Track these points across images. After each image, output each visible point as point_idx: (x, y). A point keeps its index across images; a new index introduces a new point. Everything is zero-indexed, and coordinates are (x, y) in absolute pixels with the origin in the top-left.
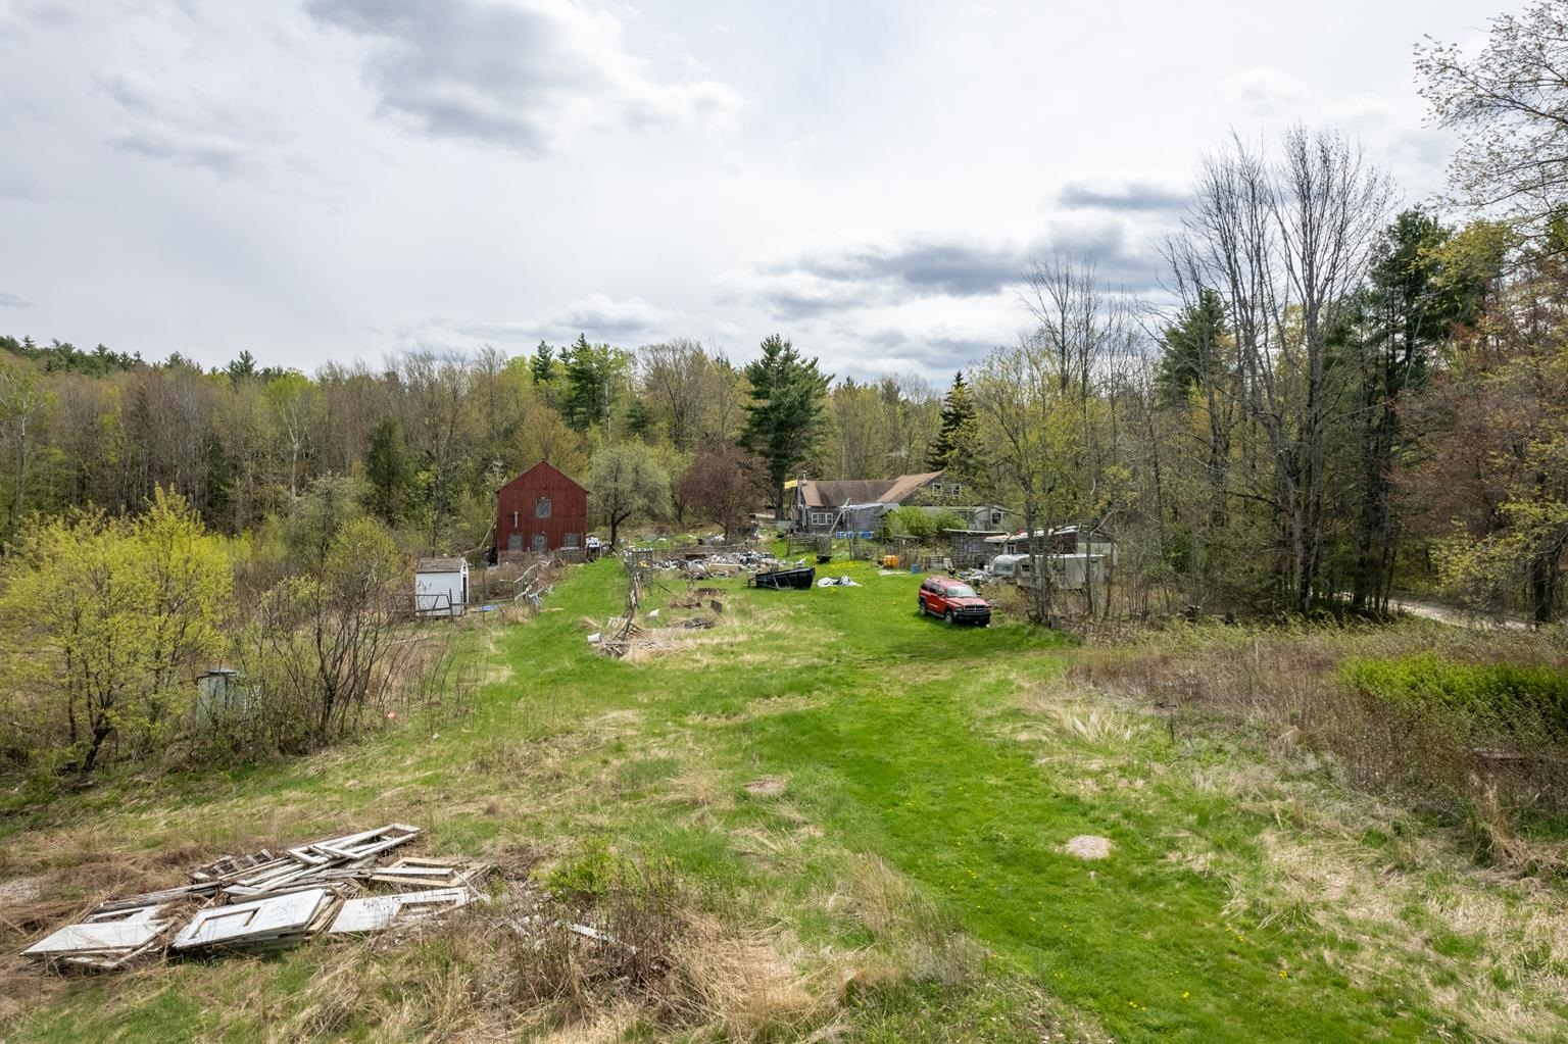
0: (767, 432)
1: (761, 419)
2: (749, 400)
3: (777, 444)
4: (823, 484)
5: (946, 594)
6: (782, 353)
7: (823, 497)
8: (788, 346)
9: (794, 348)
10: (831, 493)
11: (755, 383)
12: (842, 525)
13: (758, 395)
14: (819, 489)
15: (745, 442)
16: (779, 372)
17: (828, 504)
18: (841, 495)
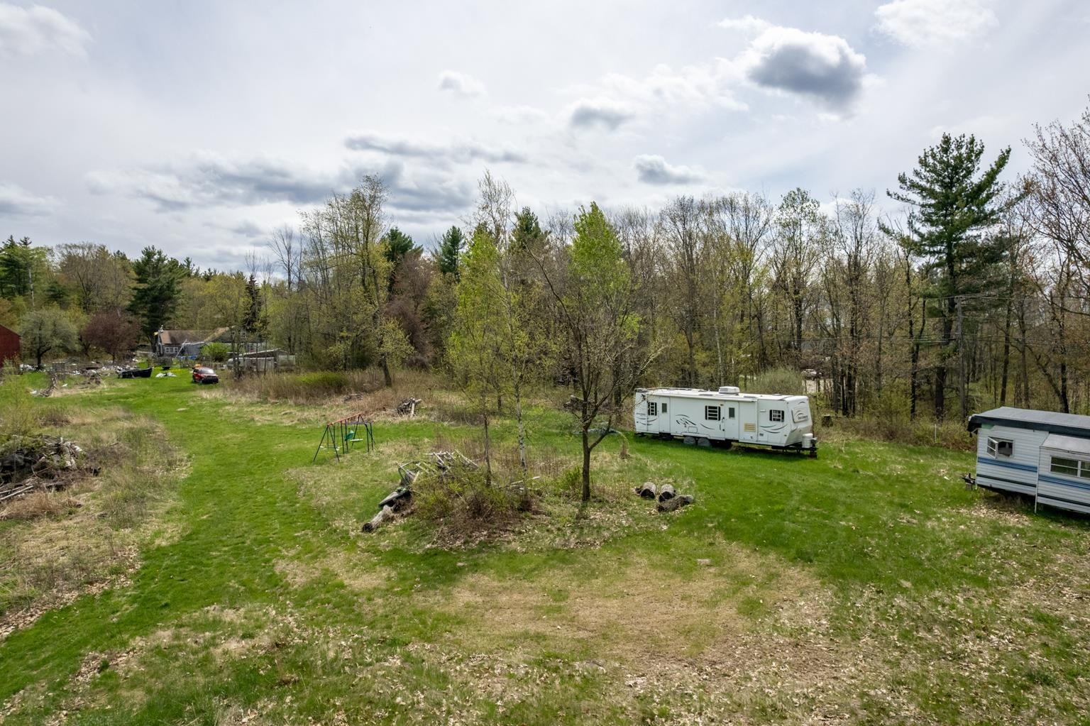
0: (146, 303)
1: (142, 295)
2: (135, 284)
3: (153, 310)
4: (172, 332)
5: (201, 372)
6: (156, 257)
7: (173, 339)
8: (160, 253)
9: (163, 254)
10: (177, 337)
11: (138, 274)
12: (183, 352)
13: (140, 281)
14: (170, 334)
15: (132, 309)
16: (154, 268)
17: (174, 342)
18: (183, 338)
